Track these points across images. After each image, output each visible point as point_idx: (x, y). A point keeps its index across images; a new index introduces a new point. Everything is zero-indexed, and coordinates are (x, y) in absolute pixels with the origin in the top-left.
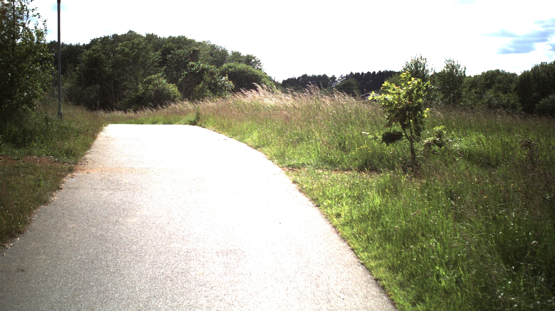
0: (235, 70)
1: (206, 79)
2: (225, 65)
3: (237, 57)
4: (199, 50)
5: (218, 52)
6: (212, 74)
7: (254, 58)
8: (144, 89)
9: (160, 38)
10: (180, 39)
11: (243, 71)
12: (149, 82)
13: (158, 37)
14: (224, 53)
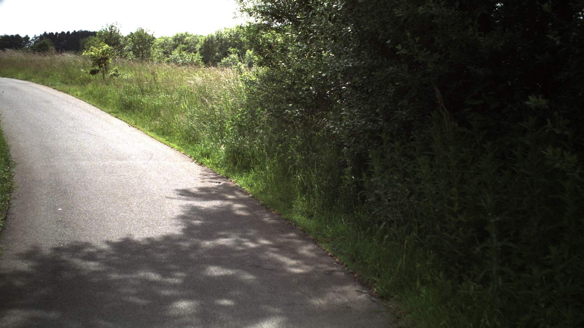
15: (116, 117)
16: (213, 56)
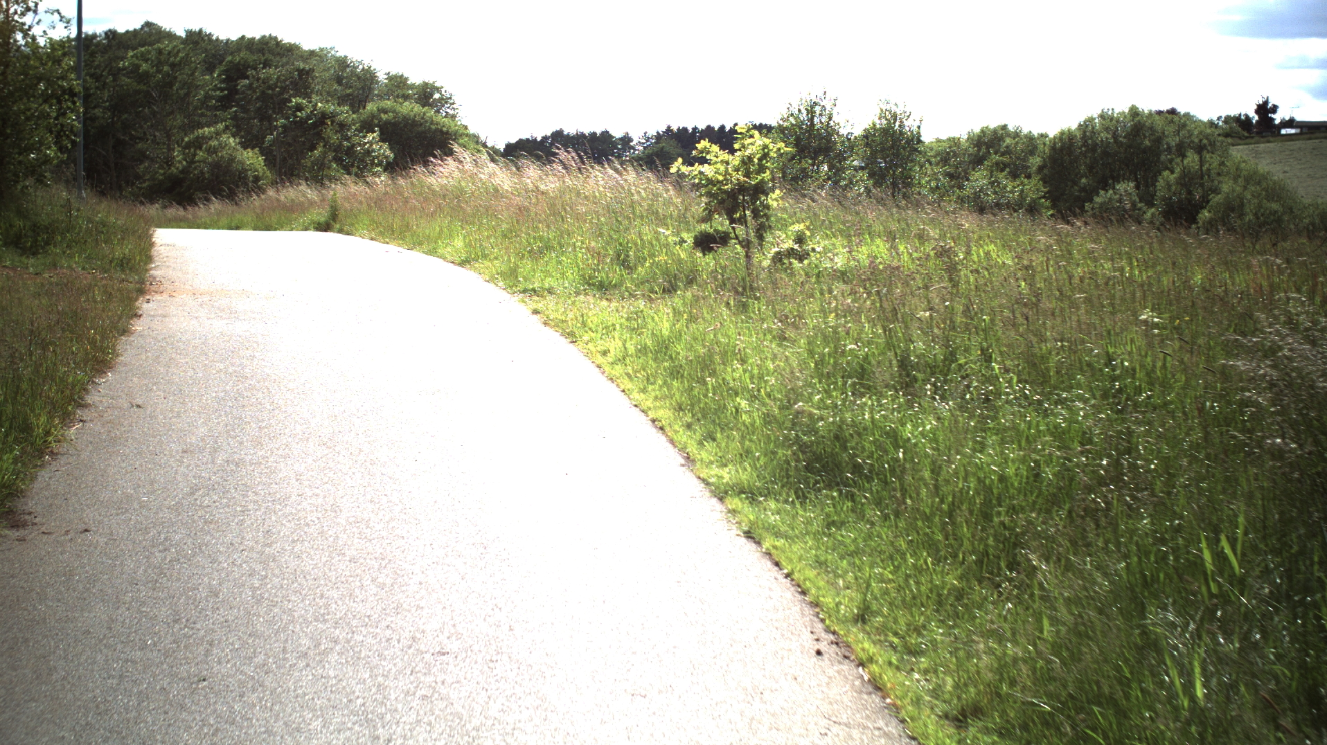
0: (395, 117)
1: (329, 137)
2: (371, 107)
3: (398, 87)
4: (312, 70)
5: (353, 72)
6: (342, 126)
7: (438, 89)
8: (185, 160)
9: (217, 39)
10: (267, 43)
11: (414, 121)
12: (198, 143)
13: (214, 38)
14: (368, 77)
16: (1072, 187)
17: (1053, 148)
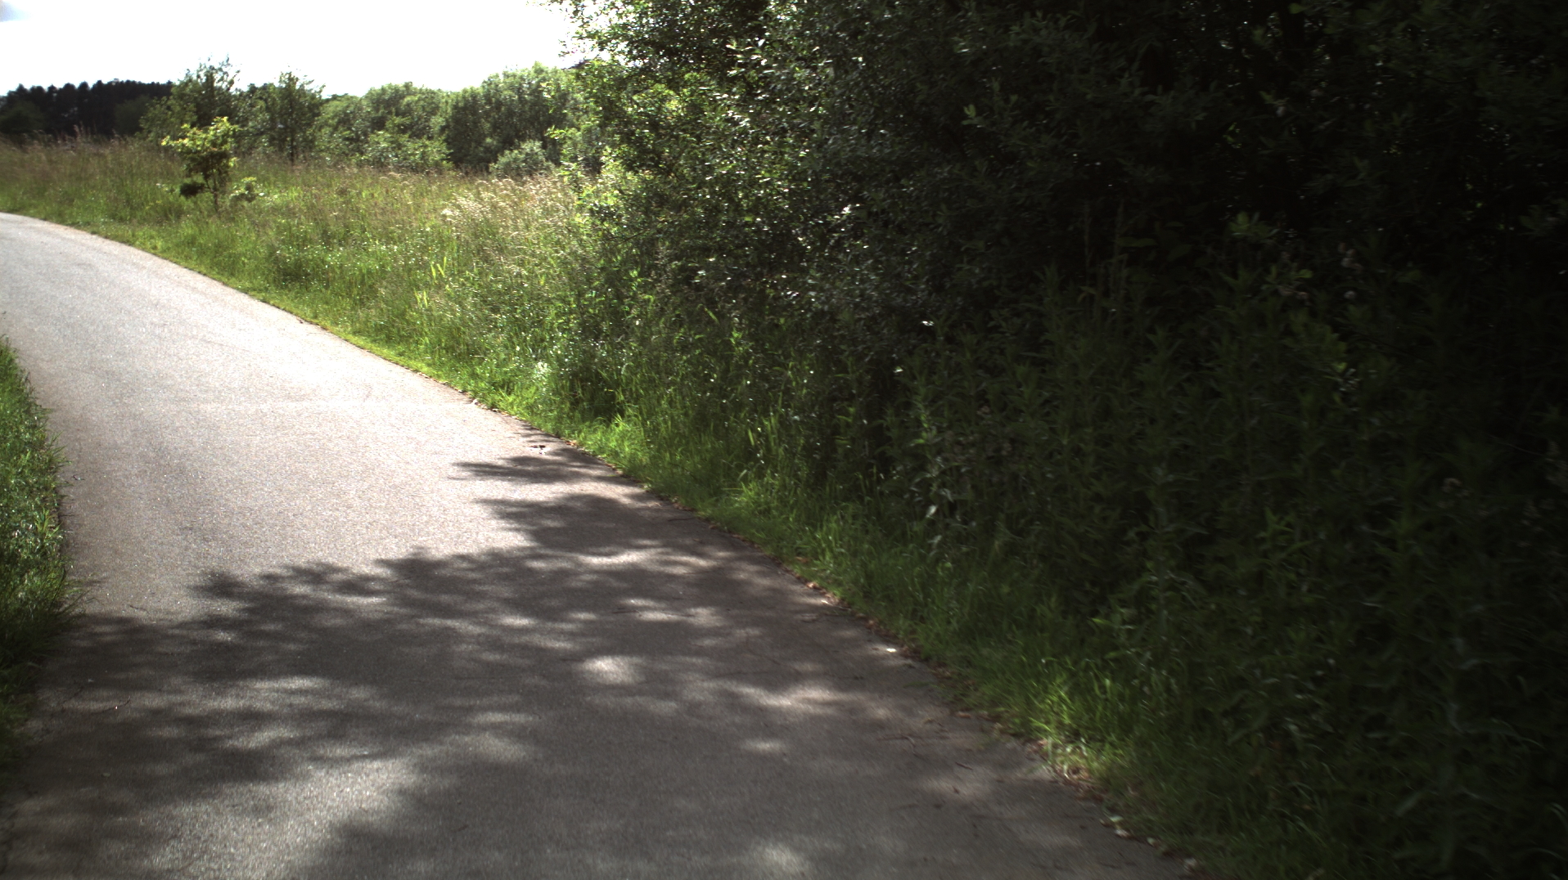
15: (264, 301)
16: (476, 147)
17: (455, 107)
